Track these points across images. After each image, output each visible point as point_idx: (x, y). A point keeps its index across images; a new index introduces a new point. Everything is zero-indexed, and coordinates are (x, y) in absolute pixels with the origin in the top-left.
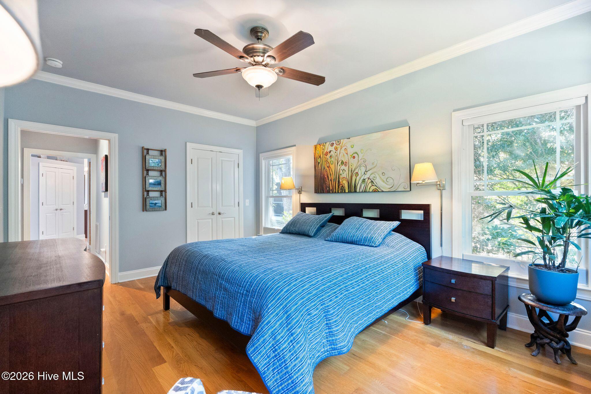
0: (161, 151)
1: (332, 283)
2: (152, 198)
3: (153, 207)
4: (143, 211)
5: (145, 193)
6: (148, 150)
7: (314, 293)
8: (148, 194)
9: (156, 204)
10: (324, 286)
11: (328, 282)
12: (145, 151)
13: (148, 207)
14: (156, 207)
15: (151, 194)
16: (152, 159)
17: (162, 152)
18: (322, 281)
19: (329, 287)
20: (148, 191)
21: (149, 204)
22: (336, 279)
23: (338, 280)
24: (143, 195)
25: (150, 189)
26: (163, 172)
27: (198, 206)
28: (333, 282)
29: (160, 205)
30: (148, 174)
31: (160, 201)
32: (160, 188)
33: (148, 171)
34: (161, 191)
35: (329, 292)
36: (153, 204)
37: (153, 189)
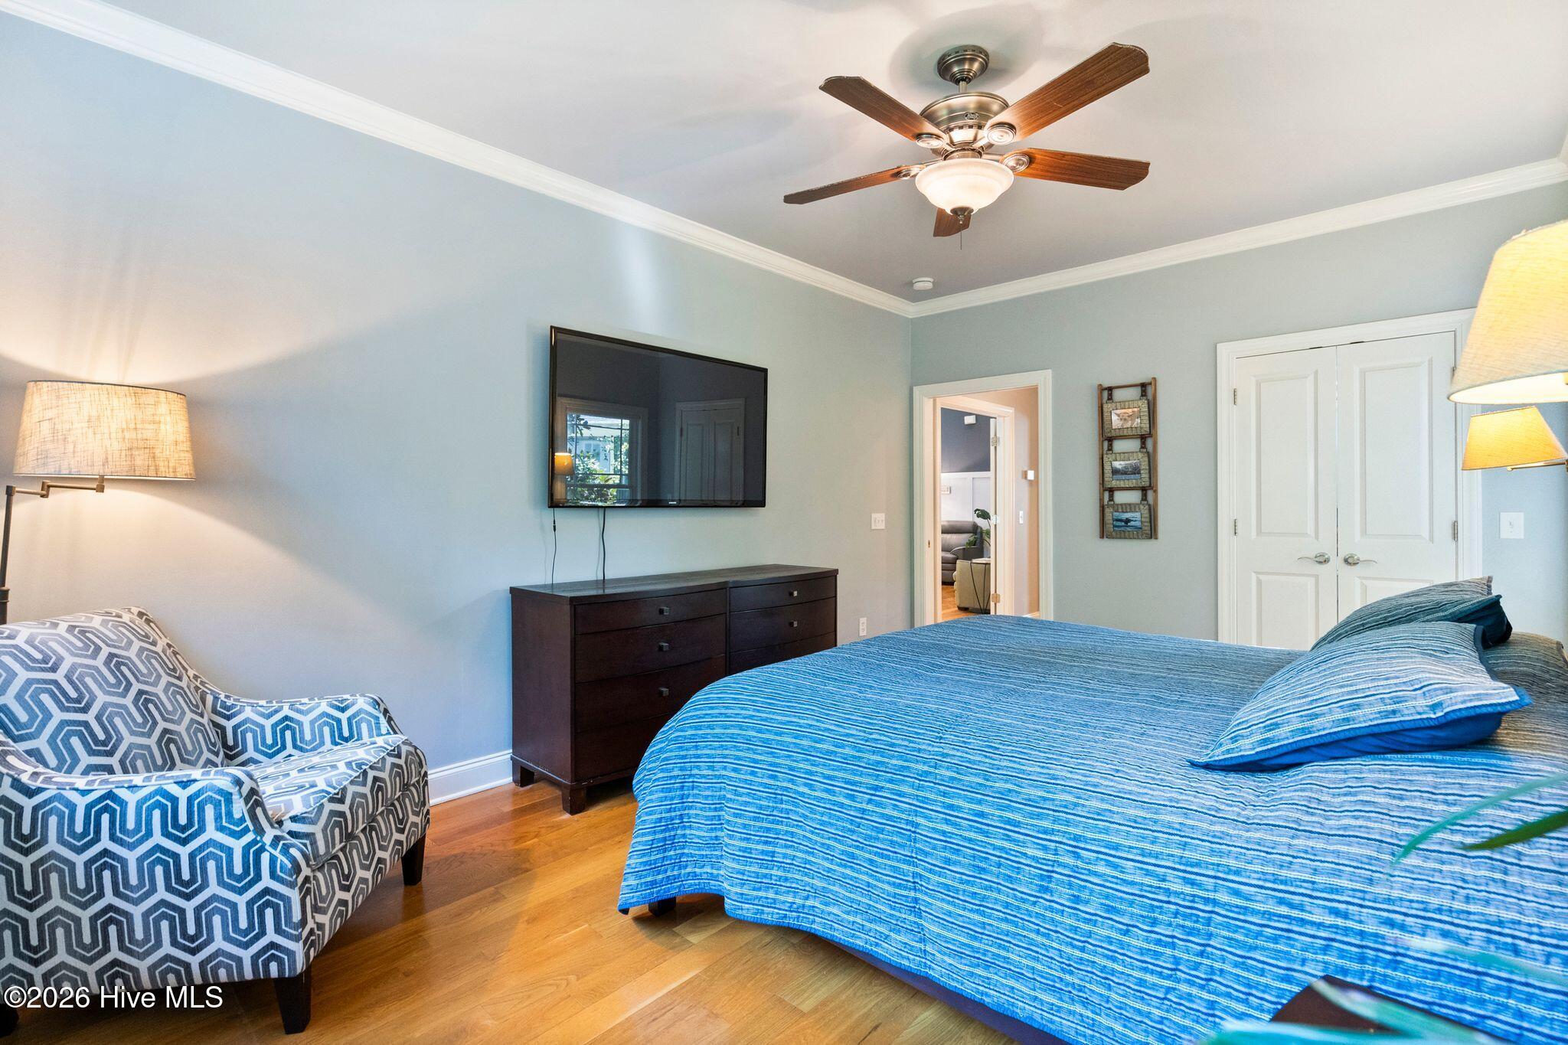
0: (1143, 386)
1: (760, 735)
2: (1117, 508)
3: (1122, 529)
4: (1102, 537)
5: (1106, 494)
6: (1110, 389)
7: (716, 731)
8: (1111, 498)
9: (1127, 521)
10: (739, 732)
11: (753, 729)
12: (1105, 394)
13: (1109, 528)
14: (1128, 529)
15: (1121, 497)
16: (1118, 412)
17: (1145, 388)
18: (745, 718)
19: (748, 740)
20: (1111, 491)
21: (1111, 521)
22: (776, 734)
23: (779, 738)
24: (1101, 500)
25: (1114, 484)
26: (1146, 438)
27: (1259, 532)
28: (764, 736)
29: (1138, 524)
30: (1110, 448)
31: (1137, 515)
32: (1139, 481)
33: (1110, 440)
34: (1144, 490)
35: (741, 751)
36: (1121, 520)
37: (1122, 484)
